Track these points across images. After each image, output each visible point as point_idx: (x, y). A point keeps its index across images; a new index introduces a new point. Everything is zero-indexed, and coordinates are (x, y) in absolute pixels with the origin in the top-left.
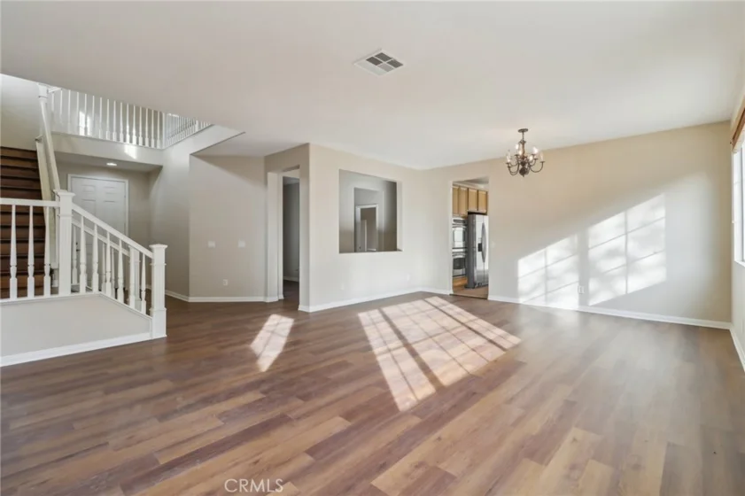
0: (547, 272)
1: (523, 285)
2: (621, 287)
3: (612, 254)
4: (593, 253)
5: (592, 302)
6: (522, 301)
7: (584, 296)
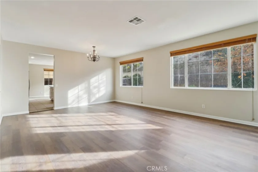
0: (78, 95)
1: (70, 101)
2: (97, 96)
3: (95, 87)
4: (91, 87)
5: (91, 101)
6: (69, 106)
7: (89, 100)
